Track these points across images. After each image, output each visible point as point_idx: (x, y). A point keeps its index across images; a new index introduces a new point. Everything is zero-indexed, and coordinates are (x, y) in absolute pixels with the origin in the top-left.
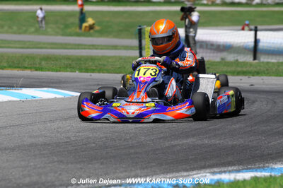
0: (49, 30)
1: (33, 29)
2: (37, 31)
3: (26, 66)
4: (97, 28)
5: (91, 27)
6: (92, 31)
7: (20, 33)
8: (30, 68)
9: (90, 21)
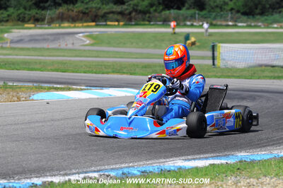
0: (164, 45)
1: (152, 45)
2: (155, 47)
3: (125, 71)
4: (197, 44)
5: (193, 44)
6: (193, 46)
7: (142, 48)
8: (127, 73)
9: (193, 39)
